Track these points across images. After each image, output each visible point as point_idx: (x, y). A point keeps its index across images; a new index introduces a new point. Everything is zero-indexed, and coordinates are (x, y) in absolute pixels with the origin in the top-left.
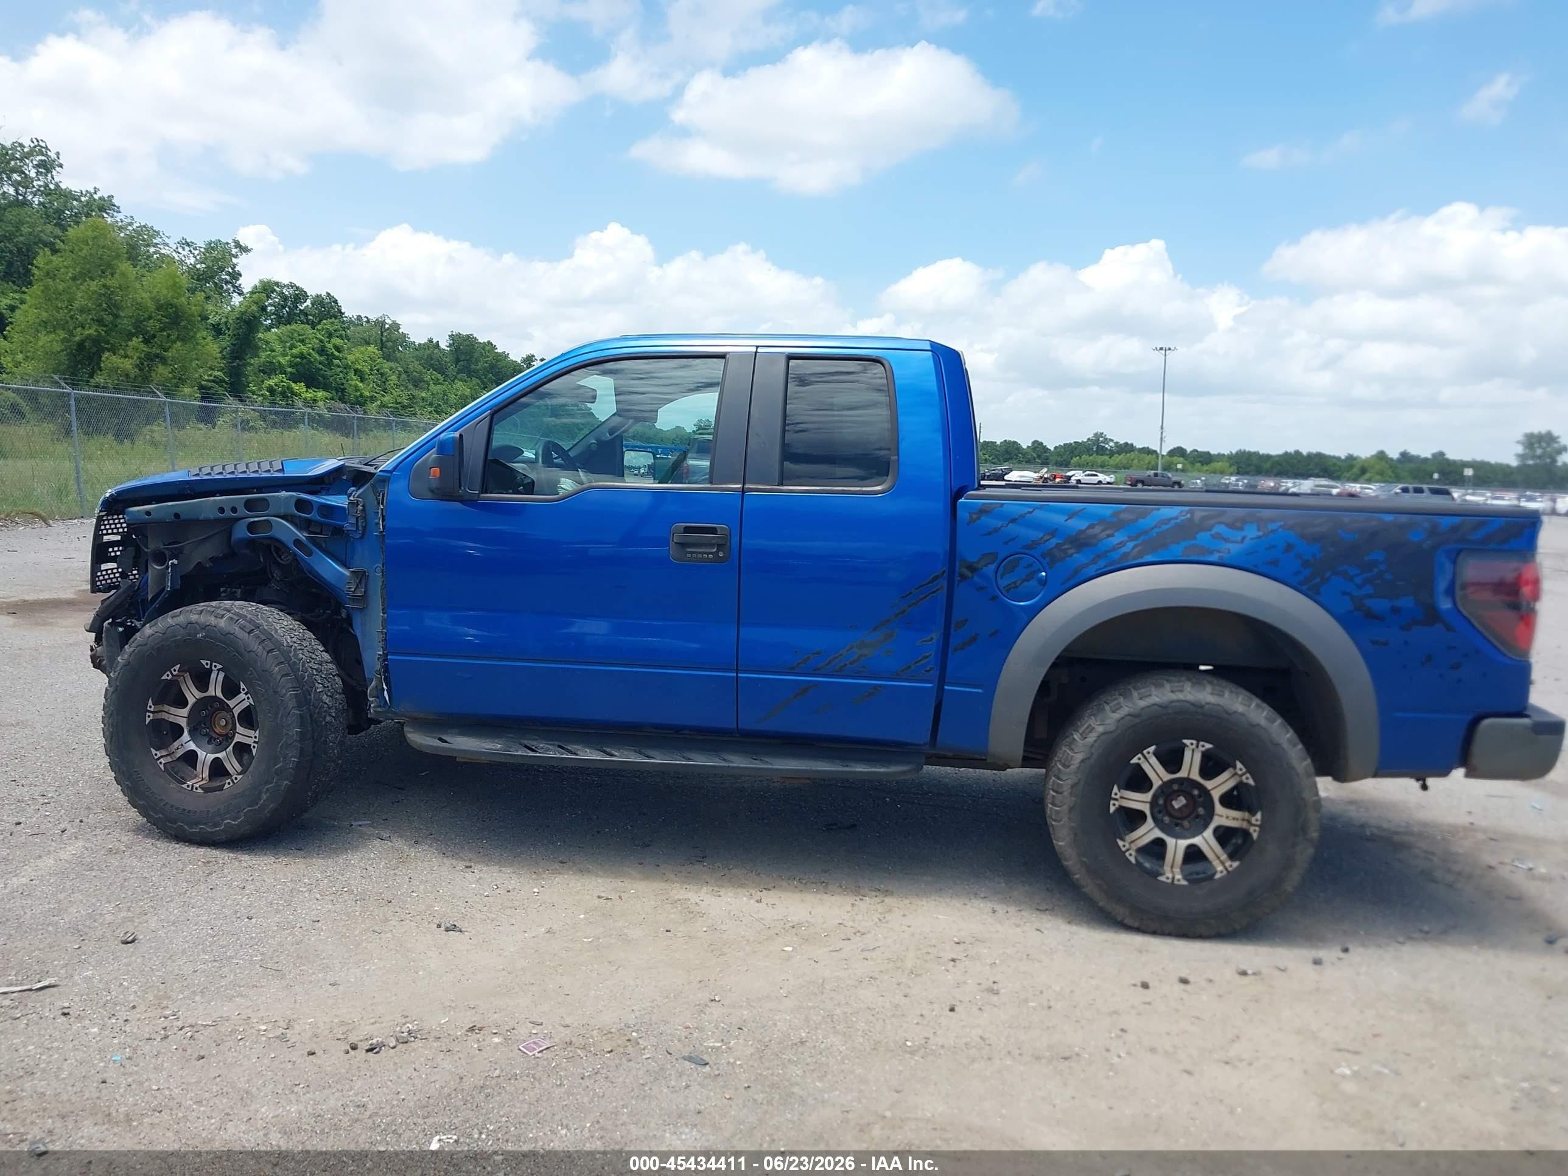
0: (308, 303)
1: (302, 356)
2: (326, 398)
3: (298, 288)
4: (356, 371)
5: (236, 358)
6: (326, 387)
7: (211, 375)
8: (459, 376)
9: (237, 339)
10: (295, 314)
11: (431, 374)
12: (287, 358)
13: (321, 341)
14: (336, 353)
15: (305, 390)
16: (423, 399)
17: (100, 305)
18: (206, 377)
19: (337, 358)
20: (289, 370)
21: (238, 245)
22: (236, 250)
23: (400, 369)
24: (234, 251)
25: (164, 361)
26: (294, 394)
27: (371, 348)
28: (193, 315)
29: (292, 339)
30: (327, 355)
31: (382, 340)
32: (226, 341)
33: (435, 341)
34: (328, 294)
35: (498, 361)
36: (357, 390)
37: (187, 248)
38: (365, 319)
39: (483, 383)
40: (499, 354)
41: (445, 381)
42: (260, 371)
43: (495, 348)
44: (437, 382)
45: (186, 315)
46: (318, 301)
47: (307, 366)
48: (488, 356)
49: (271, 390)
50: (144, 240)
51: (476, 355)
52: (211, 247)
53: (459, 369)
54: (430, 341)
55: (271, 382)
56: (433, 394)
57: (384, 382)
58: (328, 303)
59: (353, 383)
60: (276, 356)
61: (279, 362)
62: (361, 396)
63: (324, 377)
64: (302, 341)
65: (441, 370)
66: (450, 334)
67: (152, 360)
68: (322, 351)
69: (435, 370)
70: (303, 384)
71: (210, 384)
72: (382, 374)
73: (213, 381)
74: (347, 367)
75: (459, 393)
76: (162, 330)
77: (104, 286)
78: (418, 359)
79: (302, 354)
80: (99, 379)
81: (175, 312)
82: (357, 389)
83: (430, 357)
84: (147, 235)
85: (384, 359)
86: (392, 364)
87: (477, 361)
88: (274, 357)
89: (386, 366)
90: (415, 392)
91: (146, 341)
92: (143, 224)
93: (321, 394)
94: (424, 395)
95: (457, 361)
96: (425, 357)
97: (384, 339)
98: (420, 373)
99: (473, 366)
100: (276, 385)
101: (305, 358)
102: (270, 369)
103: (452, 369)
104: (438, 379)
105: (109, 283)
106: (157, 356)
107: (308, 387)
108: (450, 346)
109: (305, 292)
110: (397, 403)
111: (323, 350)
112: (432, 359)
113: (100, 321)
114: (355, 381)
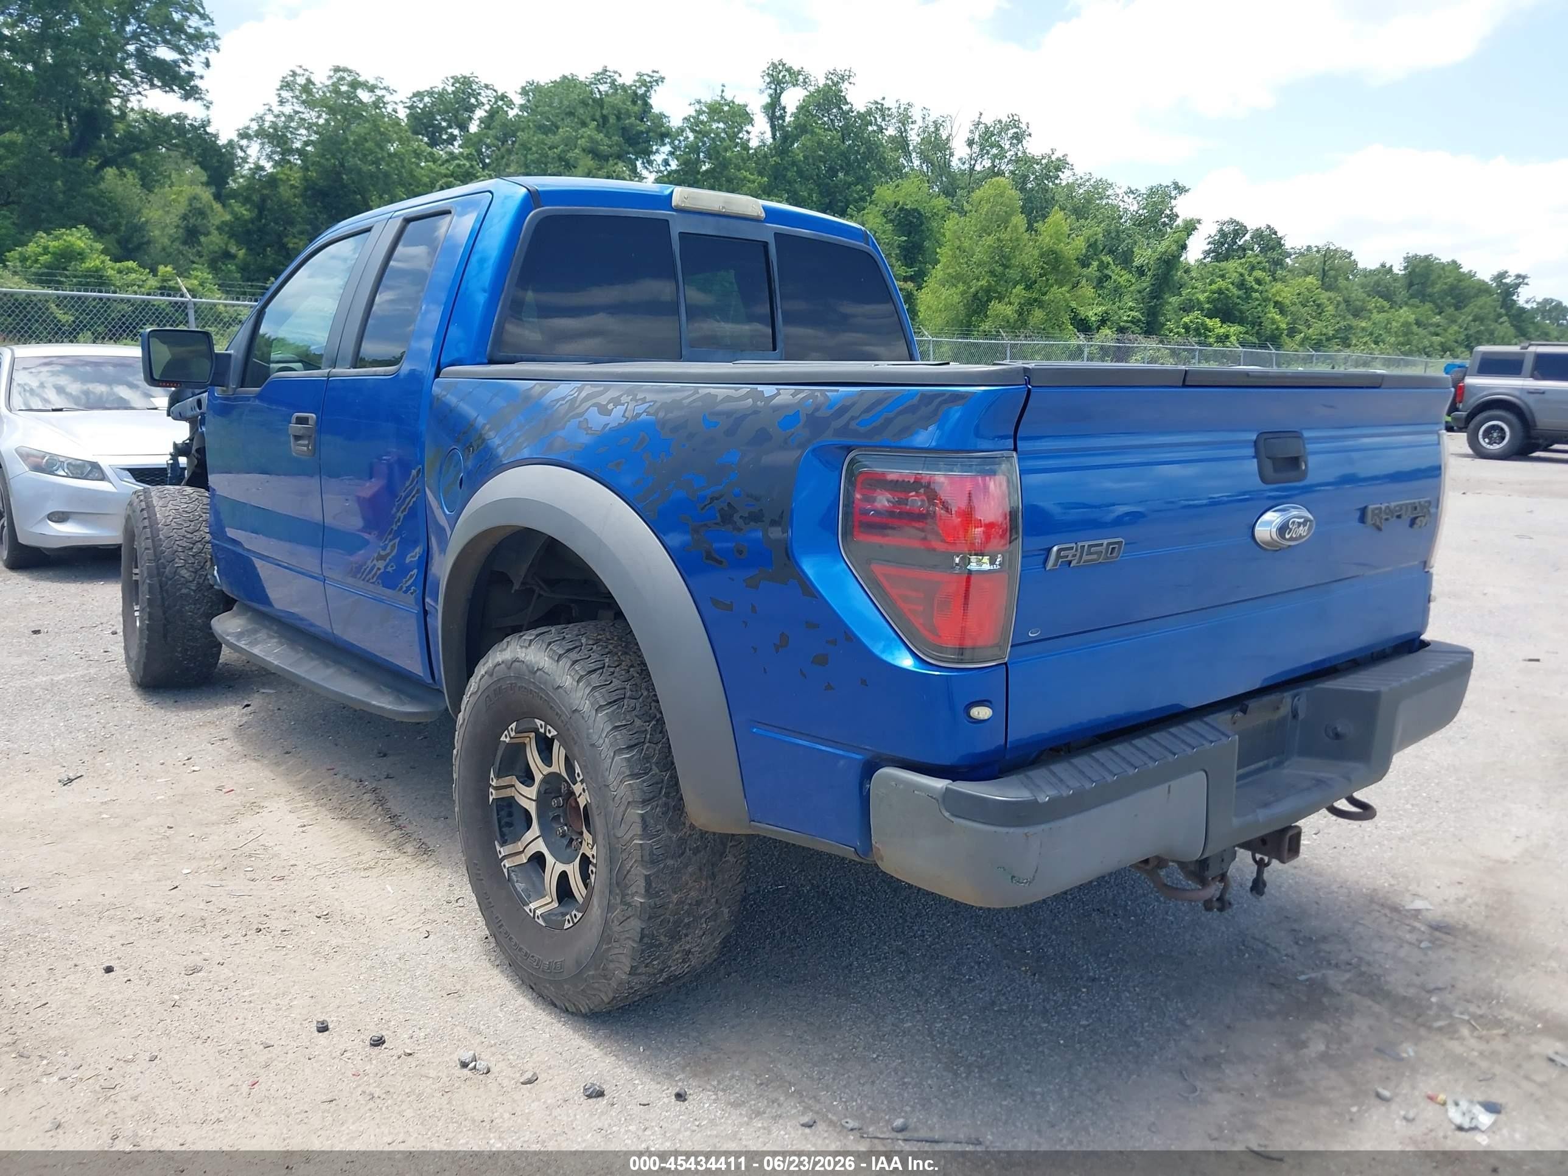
0: (1248, 237)
1: (1220, 291)
2: (1241, 333)
3: (1238, 223)
4: (1276, 303)
5: (1155, 298)
6: (1241, 323)
7: (1129, 316)
8: (1411, 302)
9: (1157, 279)
10: (1234, 250)
11: (1377, 302)
12: (1206, 295)
13: (1242, 275)
14: (1256, 287)
15: (1220, 325)
16: (1363, 329)
17: (993, 257)
18: (1125, 318)
19: (1256, 291)
20: (1207, 306)
21: (1177, 186)
22: (1176, 192)
23: (1338, 298)
24: (1173, 193)
25: (1041, 305)
26: (1207, 329)
27: (1309, 279)
28: (1069, 259)
29: (1212, 275)
30: (1246, 289)
31: (1324, 269)
32: (1146, 283)
33: (1388, 266)
34: (1269, 227)
35: (1460, 281)
36: (1273, 323)
37: (1132, 196)
38: (1316, 249)
39: (1437, 306)
40: (1463, 274)
41: (1390, 308)
42: (1180, 309)
43: (1459, 267)
44: (1381, 310)
45: (1064, 260)
46: (1258, 235)
47: (1224, 301)
48: (1449, 277)
49: (1187, 328)
50: (1098, 193)
51: (1433, 277)
52: (1152, 192)
53: (1411, 295)
54: (1383, 266)
55: (1186, 320)
56: (1374, 323)
57: (1320, 313)
58: (1267, 236)
59: (1270, 315)
60: (1196, 293)
61: (1198, 299)
62: (1277, 329)
63: (1241, 312)
64: (1223, 277)
65: (1388, 295)
66: (1405, 256)
67: (1031, 305)
68: (1241, 285)
69: (1381, 297)
70: (1218, 319)
71: (1129, 325)
72: (1319, 306)
73: (1131, 322)
74: (1266, 300)
75: (1402, 320)
76: (1041, 276)
77: (998, 239)
78: (1363, 286)
79: (1220, 289)
80: (985, 326)
81: (1055, 258)
82: (1273, 321)
83: (1377, 284)
84: (1100, 188)
85: (1322, 289)
86: (1331, 294)
87: (1433, 284)
88: (1193, 294)
89: (1324, 296)
90: (1354, 322)
91: (1028, 288)
92: (1099, 179)
93: (1234, 329)
94: (1364, 324)
95: (1411, 285)
96: (1372, 284)
97: (1326, 268)
98: (1363, 301)
99: (1429, 290)
100: (1191, 322)
101: (1223, 293)
102: (1187, 308)
103: (1403, 294)
104: (1383, 307)
105: (1002, 236)
106: (1035, 300)
107: (1223, 322)
108: (1406, 268)
109: (1245, 227)
110: (1321, 335)
111: (1243, 284)
112: (1379, 286)
113: (992, 273)
114: (1273, 314)
